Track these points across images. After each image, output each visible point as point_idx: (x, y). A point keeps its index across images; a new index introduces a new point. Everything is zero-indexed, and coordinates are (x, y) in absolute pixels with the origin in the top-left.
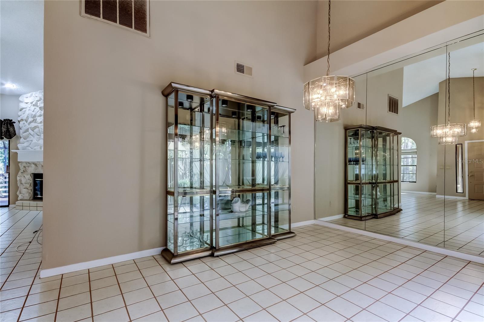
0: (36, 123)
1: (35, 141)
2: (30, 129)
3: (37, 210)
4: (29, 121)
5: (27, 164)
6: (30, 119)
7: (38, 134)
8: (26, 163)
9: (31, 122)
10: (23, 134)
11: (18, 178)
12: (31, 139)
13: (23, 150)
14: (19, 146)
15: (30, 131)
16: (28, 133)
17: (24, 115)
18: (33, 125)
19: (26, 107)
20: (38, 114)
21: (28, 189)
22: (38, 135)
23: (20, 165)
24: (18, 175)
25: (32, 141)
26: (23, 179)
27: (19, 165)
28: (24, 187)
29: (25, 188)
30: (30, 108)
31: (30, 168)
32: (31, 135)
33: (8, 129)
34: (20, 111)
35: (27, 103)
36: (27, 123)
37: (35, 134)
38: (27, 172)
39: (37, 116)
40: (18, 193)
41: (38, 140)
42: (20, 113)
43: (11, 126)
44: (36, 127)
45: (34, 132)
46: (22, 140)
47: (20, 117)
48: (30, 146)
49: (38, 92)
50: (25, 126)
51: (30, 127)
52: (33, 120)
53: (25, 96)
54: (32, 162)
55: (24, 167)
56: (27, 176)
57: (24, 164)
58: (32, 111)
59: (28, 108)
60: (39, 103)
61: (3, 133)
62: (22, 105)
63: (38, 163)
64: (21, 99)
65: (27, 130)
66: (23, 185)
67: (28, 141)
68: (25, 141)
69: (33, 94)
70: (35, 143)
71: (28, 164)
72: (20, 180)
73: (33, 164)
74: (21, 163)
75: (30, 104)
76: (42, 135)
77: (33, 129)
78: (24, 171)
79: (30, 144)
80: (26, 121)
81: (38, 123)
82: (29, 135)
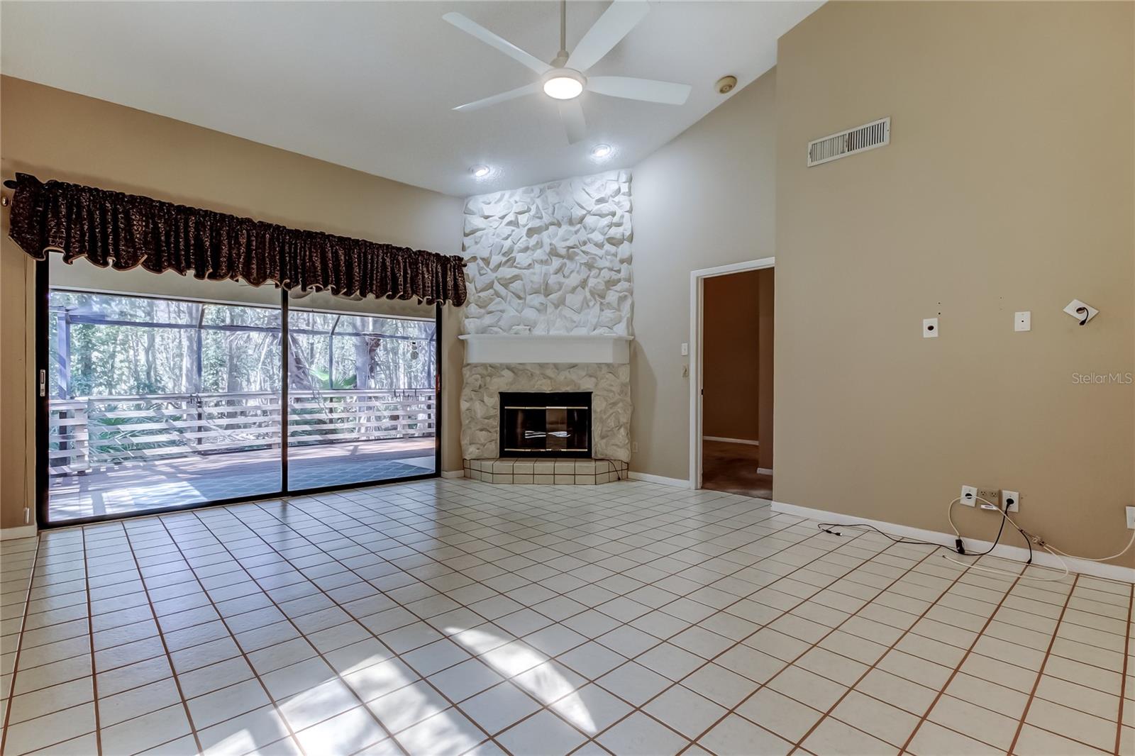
0: (512, 266)
1: (511, 312)
2: (496, 282)
3: (555, 484)
4: (492, 265)
5: (487, 369)
6: (496, 259)
7: (522, 295)
8: (485, 366)
9: (500, 265)
10: (481, 294)
11: (464, 405)
12: (500, 308)
13: (477, 333)
14: (470, 324)
15: (497, 286)
16: (491, 291)
17: (478, 246)
18: (507, 272)
19: (484, 227)
20: (521, 245)
21: (490, 432)
22: (519, 298)
23: (466, 371)
24: (463, 398)
25: (503, 311)
26: (477, 406)
27: (464, 372)
28: (480, 427)
29: (481, 430)
30: (496, 229)
31: (495, 380)
32: (500, 297)
33: (455, 279)
34: (466, 235)
35: (486, 217)
36: (488, 267)
37: (510, 293)
38: (487, 388)
39: (516, 249)
40: (464, 442)
41: (520, 309)
42: (468, 241)
43: (459, 274)
44: (516, 278)
45: (506, 289)
46: (473, 309)
47: (468, 251)
48: (499, 323)
49: (520, 191)
50: (481, 275)
51: (499, 277)
52: (508, 261)
53: (481, 198)
54: (501, 364)
55: (483, 377)
56: (492, 399)
57: (479, 369)
58: (504, 236)
59: (492, 230)
60: (520, 217)
61: (449, 290)
62: (477, 222)
63: (521, 367)
64: (470, 205)
65: (490, 286)
66: (477, 423)
67: (491, 312)
68: (482, 311)
69: (504, 195)
70: (513, 316)
71: (489, 368)
72: (468, 409)
73: (506, 369)
74: (469, 367)
75: (496, 220)
76: (529, 298)
77: (506, 283)
78: (480, 387)
79: (499, 320)
80: (487, 261)
81: (520, 268)
82: (495, 296)
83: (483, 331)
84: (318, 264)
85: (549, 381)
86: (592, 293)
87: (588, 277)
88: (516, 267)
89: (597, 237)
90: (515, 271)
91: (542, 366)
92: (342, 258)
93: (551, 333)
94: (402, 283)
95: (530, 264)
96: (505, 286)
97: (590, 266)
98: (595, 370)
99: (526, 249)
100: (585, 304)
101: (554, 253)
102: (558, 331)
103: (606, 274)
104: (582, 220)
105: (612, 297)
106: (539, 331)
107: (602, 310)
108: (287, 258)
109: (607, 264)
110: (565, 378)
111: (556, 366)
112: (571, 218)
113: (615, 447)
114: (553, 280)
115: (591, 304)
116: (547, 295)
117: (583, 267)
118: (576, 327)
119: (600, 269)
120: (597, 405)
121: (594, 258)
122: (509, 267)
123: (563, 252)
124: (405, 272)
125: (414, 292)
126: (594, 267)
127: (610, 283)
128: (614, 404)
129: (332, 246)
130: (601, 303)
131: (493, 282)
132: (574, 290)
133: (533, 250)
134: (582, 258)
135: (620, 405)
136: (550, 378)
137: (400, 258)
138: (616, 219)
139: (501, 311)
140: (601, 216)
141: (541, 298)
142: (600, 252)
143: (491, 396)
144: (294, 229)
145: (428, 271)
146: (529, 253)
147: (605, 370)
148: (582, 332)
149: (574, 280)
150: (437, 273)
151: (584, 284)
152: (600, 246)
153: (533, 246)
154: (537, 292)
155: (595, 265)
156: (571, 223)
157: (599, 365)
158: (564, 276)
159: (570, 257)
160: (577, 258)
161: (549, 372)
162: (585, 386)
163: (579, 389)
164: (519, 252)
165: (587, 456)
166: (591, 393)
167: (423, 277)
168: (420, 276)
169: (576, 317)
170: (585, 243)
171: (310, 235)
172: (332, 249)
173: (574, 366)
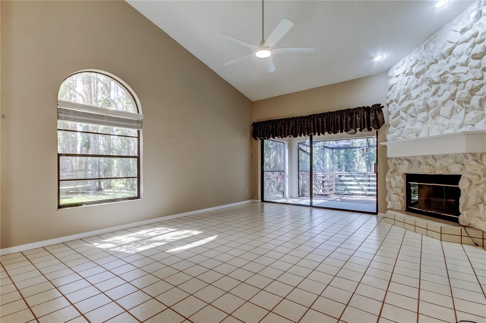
0: (409, 99)
1: (408, 126)
2: (401, 111)
4: (400, 101)
5: (397, 161)
6: (402, 97)
7: (414, 115)
8: (397, 159)
9: (403, 101)
10: (393, 120)
11: (387, 180)
12: (402, 125)
15: (402, 114)
16: (399, 117)
17: (394, 94)
18: (406, 104)
19: (397, 82)
20: (413, 85)
21: (399, 196)
22: (413, 117)
23: (389, 162)
24: (387, 176)
25: (404, 127)
26: (392, 180)
27: (388, 162)
28: (394, 192)
29: (395, 194)
30: (401, 81)
31: (401, 166)
32: (403, 119)
33: (376, 116)
34: (389, 90)
35: (397, 76)
36: (397, 103)
37: (408, 116)
38: (398, 171)
39: (411, 88)
40: (387, 199)
41: (412, 124)
42: (389, 93)
43: (379, 112)
44: (410, 106)
46: (391, 128)
47: (389, 99)
48: (402, 134)
49: (413, 53)
50: (395, 109)
51: (402, 108)
52: (406, 97)
53: (396, 67)
54: (404, 157)
55: (395, 165)
57: (394, 161)
58: (405, 83)
59: (399, 83)
60: (414, 68)
61: (371, 122)
62: (392, 81)
63: (414, 159)
64: (390, 74)
65: (398, 114)
66: (393, 190)
67: (399, 128)
68: (395, 129)
69: (406, 59)
70: (408, 129)
71: (399, 160)
72: (389, 182)
73: (406, 160)
74: (390, 159)
75: (401, 76)
76: (418, 116)
77: (406, 110)
78: (394, 170)
79: (402, 132)
80: (397, 101)
81: (413, 99)
82: (401, 119)
83: (394, 139)
84: (312, 126)
85: (428, 167)
86: (459, 102)
87: (456, 91)
88: (411, 99)
89: (464, 58)
90: (410, 102)
91: (425, 157)
92: (320, 121)
93: (430, 135)
94: (345, 125)
95: (418, 95)
96: (406, 112)
97: (457, 83)
99: (417, 86)
100: (453, 111)
101: (432, 83)
102: (435, 132)
103: (469, 85)
104: (450, 52)
105: (475, 100)
106: (423, 135)
107: (466, 113)
109: (470, 76)
110: (441, 165)
111: (433, 157)
112: (443, 55)
113: (477, 219)
114: (430, 101)
115: (458, 110)
116: (428, 111)
117: (452, 85)
118: (448, 128)
119: (465, 82)
120: (462, 185)
121: (457, 76)
122: (408, 100)
123: (436, 80)
124: (346, 120)
125: (351, 127)
126: (460, 83)
127: (473, 91)
128: (478, 185)
129: (317, 118)
130: (466, 108)
132: (444, 103)
133: (421, 85)
134: (451, 78)
135: (482, 185)
136: (430, 165)
137: (344, 114)
138: (478, 38)
139: (403, 127)
140: (466, 41)
141: (425, 114)
142: (465, 69)
143: (399, 176)
144: (305, 116)
145: (359, 116)
146: (419, 88)
147: (470, 157)
148: (451, 131)
149: (446, 96)
150: (364, 115)
151: (453, 96)
152: (466, 64)
153: (420, 83)
154: (423, 111)
155: (460, 81)
156: (444, 57)
157: (465, 155)
158: (439, 96)
159: (444, 82)
160: (447, 80)
161: (430, 161)
162: (454, 170)
163: (450, 172)
164: (413, 90)
165: (456, 221)
166: (459, 176)
167: (356, 119)
168: (354, 120)
169: (446, 122)
170: (454, 67)
171: (310, 116)
172: (317, 119)
173: (445, 156)
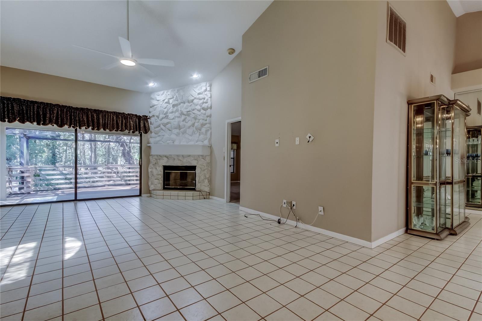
1: (167, 136)
2: (161, 124)
3: (178, 199)
4: (160, 118)
5: (158, 157)
6: (161, 116)
7: (170, 129)
8: (157, 156)
9: (163, 118)
10: (155, 129)
11: (150, 170)
13: (155, 144)
14: (152, 140)
15: (162, 126)
16: (159, 128)
17: (155, 111)
18: (165, 121)
19: (157, 104)
20: (170, 111)
21: (159, 180)
22: (170, 130)
23: (151, 158)
24: (149, 167)
26: (154, 170)
27: (150, 158)
28: (155, 178)
29: (156, 179)
30: (161, 105)
31: (161, 161)
32: (163, 130)
33: (144, 124)
34: (151, 107)
35: (158, 101)
36: (158, 119)
37: (166, 129)
38: (158, 164)
39: (169, 112)
40: (150, 183)
41: (170, 134)
42: (151, 110)
43: (146, 122)
44: (168, 123)
45: (165, 127)
46: (153, 134)
47: (151, 113)
49: (170, 91)
50: (156, 122)
51: (162, 123)
52: (166, 116)
53: (157, 94)
54: (163, 155)
55: (156, 159)
56: (159, 168)
57: (156, 157)
58: (164, 107)
60: (170, 100)
61: (141, 128)
62: (155, 102)
63: (170, 156)
64: (152, 96)
65: (159, 126)
66: (154, 177)
67: (159, 136)
68: (157, 135)
69: (164, 92)
71: (159, 157)
72: (151, 171)
73: (165, 157)
74: (152, 156)
75: (162, 102)
76: (173, 130)
77: (165, 125)
78: (155, 163)
79: (162, 139)
80: (158, 117)
81: (170, 120)
82: (161, 130)
83: (156, 143)
84: (85, 119)
85: (180, 162)
86: (196, 129)
87: (195, 123)
88: (169, 119)
89: (198, 107)
90: (168, 121)
91: (178, 156)
92: (95, 117)
93: (181, 144)
94: (121, 125)
95: (173, 118)
96: (165, 126)
97: (195, 118)
98: (197, 157)
99: (172, 112)
100: (193, 133)
101: (182, 114)
102: (183, 143)
103: (201, 121)
104: (192, 101)
105: (203, 130)
106: (176, 143)
107: (199, 135)
108: (73, 118)
109: (202, 118)
110: (187, 160)
111: (183, 156)
112: (188, 101)
113: (204, 187)
114: (182, 124)
115: (196, 133)
116: (180, 129)
117: (193, 119)
118: (190, 141)
119: (199, 120)
120: (198, 171)
121: (196, 116)
122: (166, 119)
123: (185, 113)
124: (122, 122)
125: (126, 129)
126: (197, 119)
127: (203, 125)
128: (204, 170)
129: (91, 113)
130: (199, 132)
131: (160, 125)
132: (189, 127)
133: (175, 113)
134: (193, 116)
135: (206, 170)
136: (181, 160)
137: (120, 116)
138: (205, 101)
139: (163, 135)
140: (200, 99)
141: (177, 131)
142: (199, 113)
143: (159, 167)
144: (76, 107)
145: (132, 121)
146: (173, 114)
147: (201, 157)
148: (192, 143)
149: (190, 123)
150: (136, 121)
151: (193, 125)
152: (199, 111)
153: (175, 111)
154: (176, 128)
155: (197, 118)
156: (189, 102)
157: (199, 156)
158: (186, 122)
159: (189, 115)
160: (191, 115)
161: (180, 158)
162: (193, 164)
163: (191, 164)
164: (170, 113)
165: (194, 189)
166: (196, 166)
167: (130, 123)
168: (129, 123)
169: (190, 138)
170: (194, 110)
171: (82, 109)
172: (91, 114)
173: (189, 156)
